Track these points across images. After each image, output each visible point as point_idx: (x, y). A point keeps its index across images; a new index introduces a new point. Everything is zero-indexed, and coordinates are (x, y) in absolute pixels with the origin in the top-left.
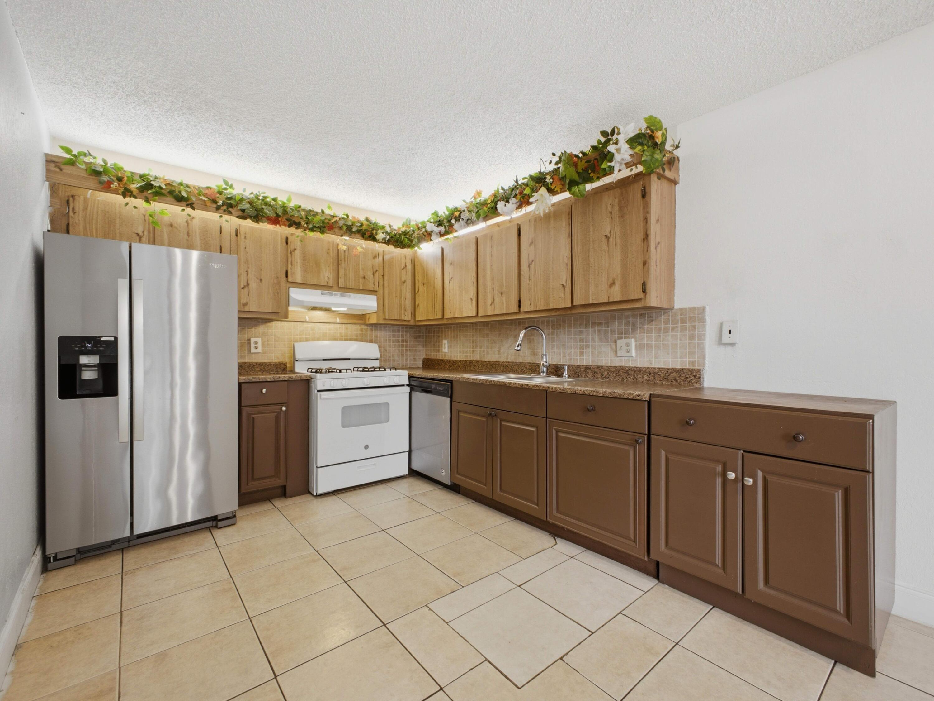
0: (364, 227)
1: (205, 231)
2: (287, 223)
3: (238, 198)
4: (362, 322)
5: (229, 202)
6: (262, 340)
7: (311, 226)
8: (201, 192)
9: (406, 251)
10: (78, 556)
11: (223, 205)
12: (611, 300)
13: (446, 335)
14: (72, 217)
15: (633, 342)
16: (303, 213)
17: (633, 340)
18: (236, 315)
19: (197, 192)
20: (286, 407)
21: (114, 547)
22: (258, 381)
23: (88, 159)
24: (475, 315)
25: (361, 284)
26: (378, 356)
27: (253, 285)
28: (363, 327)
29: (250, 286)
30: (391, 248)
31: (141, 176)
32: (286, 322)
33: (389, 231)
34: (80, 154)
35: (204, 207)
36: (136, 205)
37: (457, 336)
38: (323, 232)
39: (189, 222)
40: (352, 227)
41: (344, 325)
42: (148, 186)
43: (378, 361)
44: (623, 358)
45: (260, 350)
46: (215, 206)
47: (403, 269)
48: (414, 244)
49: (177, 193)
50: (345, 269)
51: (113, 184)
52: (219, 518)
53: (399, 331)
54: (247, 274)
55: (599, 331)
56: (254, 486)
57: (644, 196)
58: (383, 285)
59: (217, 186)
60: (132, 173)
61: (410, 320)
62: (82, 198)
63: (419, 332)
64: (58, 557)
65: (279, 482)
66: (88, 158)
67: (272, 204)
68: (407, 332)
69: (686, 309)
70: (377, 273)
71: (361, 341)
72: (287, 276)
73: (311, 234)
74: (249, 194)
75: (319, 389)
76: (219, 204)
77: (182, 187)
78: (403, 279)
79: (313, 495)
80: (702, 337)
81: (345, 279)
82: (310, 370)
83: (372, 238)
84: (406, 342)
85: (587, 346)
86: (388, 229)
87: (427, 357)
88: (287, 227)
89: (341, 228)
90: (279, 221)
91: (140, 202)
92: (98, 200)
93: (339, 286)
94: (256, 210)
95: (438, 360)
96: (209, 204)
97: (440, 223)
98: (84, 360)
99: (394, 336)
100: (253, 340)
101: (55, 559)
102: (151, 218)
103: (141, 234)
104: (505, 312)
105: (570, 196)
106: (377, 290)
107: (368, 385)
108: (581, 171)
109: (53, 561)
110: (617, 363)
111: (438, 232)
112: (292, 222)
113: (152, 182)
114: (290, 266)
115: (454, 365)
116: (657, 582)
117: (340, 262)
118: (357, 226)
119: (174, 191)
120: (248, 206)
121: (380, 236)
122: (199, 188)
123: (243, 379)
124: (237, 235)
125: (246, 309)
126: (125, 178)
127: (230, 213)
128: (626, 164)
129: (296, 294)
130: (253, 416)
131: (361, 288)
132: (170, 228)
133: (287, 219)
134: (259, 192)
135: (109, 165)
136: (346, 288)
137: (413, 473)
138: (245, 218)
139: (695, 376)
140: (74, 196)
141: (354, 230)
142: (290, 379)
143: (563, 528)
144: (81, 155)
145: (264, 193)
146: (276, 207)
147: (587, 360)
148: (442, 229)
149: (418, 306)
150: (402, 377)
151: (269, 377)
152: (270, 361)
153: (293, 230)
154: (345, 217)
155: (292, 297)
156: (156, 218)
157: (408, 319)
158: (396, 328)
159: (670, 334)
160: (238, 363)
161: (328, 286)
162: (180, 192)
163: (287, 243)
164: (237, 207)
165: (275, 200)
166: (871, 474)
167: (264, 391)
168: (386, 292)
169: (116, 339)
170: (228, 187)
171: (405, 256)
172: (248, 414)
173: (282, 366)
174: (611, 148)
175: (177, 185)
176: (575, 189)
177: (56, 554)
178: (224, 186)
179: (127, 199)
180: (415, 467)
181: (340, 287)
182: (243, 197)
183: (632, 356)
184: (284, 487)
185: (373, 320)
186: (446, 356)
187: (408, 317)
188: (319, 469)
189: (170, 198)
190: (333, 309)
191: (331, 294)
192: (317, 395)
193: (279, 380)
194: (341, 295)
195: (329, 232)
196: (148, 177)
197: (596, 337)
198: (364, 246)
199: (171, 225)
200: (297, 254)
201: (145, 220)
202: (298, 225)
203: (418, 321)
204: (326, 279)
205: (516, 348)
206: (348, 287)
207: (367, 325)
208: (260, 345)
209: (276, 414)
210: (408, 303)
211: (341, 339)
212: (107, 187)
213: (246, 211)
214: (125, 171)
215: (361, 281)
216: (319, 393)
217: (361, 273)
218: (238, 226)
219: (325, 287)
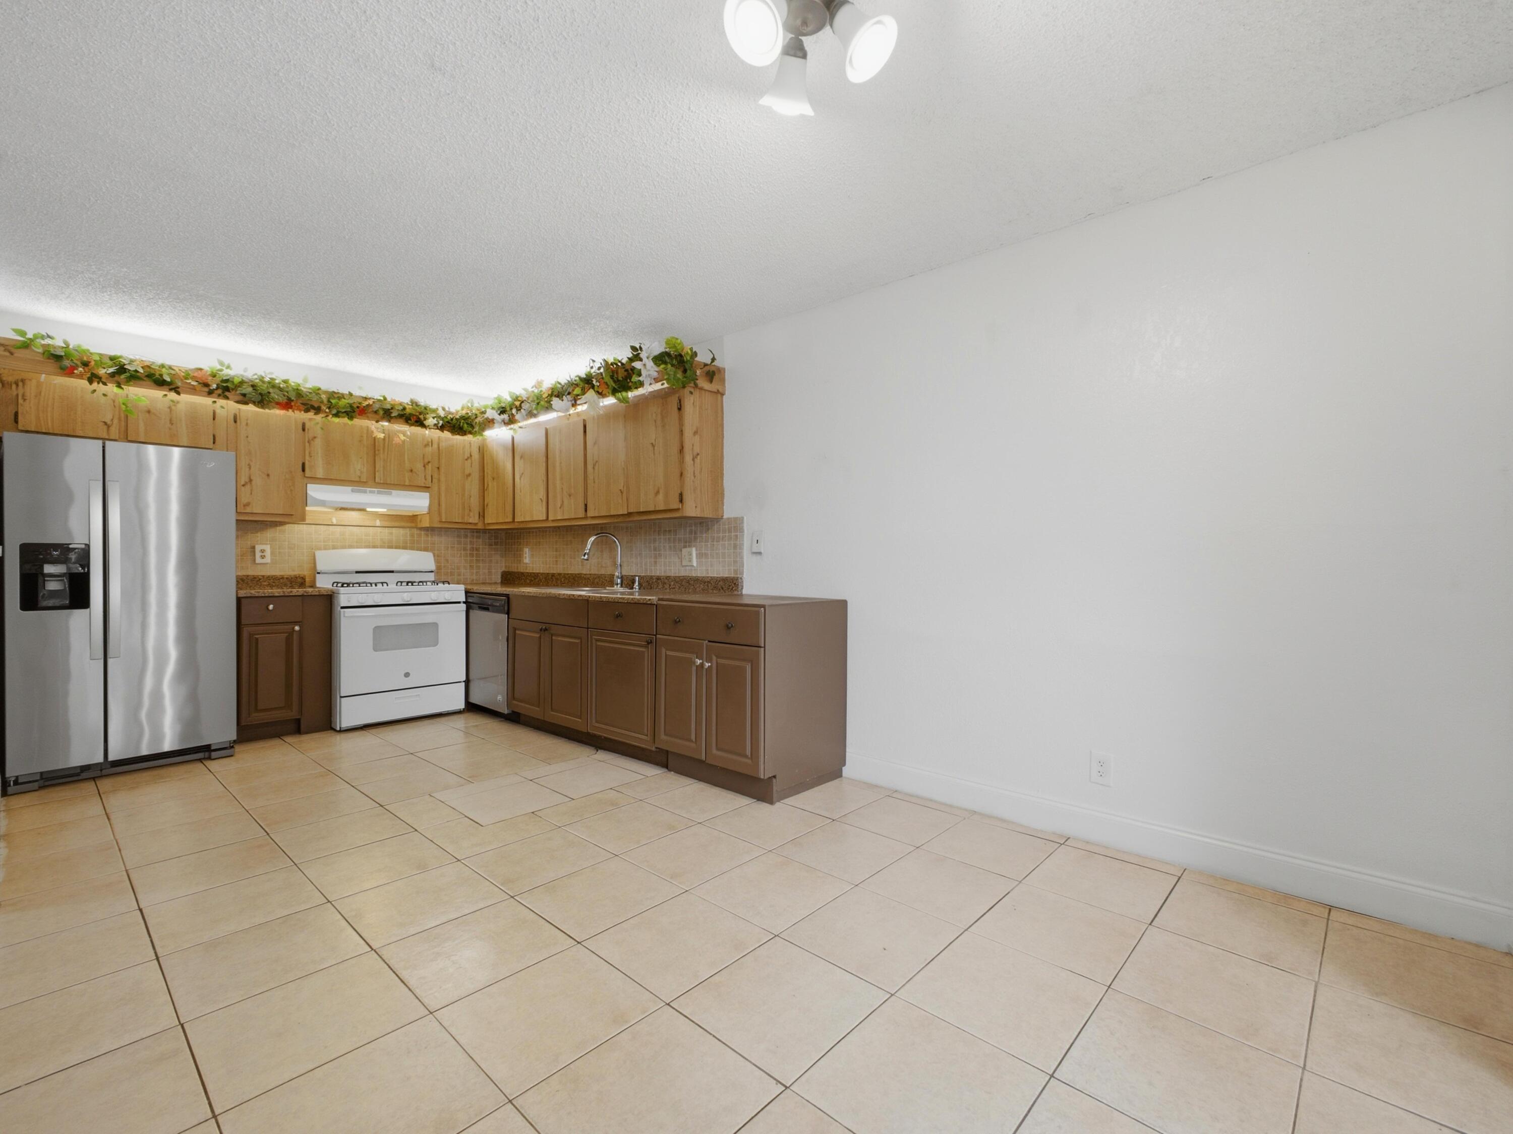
0: (408, 411)
1: (193, 417)
2: (303, 407)
3: (237, 380)
4: (413, 525)
5: (225, 385)
6: (271, 547)
7: (334, 411)
8: (189, 375)
9: (469, 438)
10: (41, 783)
11: (217, 388)
12: (657, 509)
13: (527, 542)
14: (22, 405)
15: (694, 551)
16: (324, 397)
17: (694, 549)
18: (233, 518)
19: (183, 374)
20: (300, 627)
21: (84, 775)
22: (263, 595)
23: (48, 341)
24: (545, 518)
25: (407, 478)
26: (433, 568)
27: (258, 481)
28: (415, 531)
29: (253, 483)
30: (447, 434)
31: (112, 358)
32: (305, 525)
33: (442, 416)
34: (36, 336)
35: (193, 390)
36: (105, 393)
37: (539, 542)
38: (351, 418)
39: (173, 408)
40: (391, 411)
41: (386, 528)
42: (122, 369)
43: (433, 573)
44: (687, 568)
45: (268, 559)
46: (206, 389)
47: (467, 460)
48: (476, 431)
49: (157, 376)
50: (384, 460)
51: (77, 369)
52: (212, 748)
53: (466, 536)
54: (250, 468)
55: (669, 539)
56: (257, 717)
57: (680, 409)
58: (439, 480)
59: (209, 367)
60: (100, 355)
61: (477, 523)
62: (34, 382)
63: (496, 538)
64: (20, 781)
65: (293, 714)
66: (46, 340)
67: (281, 386)
68: (478, 537)
69: (731, 518)
70: (430, 465)
71: (412, 548)
72: (303, 470)
73: (336, 420)
74: (251, 375)
75: (342, 605)
76: (211, 388)
77: (164, 370)
78: (467, 472)
79: (335, 730)
80: (741, 548)
81: (384, 473)
82: (335, 585)
83: (420, 423)
84: (477, 550)
85: (660, 555)
86: (442, 414)
87: (507, 570)
88: (303, 412)
89: (376, 412)
90: (292, 406)
91: (112, 388)
92: (55, 384)
93: (376, 481)
94: (261, 394)
95: (518, 573)
96: (199, 387)
97: (503, 411)
98: (49, 569)
99: (459, 543)
100: (258, 548)
101: (16, 782)
102: (124, 406)
103: (109, 422)
104: (573, 517)
105: (616, 401)
106: (430, 486)
107: (408, 601)
108: (621, 379)
109: (14, 785)
110: (683, 573)
111: (500, 421)
112: (309, 406)
113: (125, 367)
114: (307, 458)
115: (534, 579)
116: (667, 770)
117: (377, 452)
118: (398, 410)
119: (153, 374)
120: (250, 389)
121: (430, 421)
122: (186, 371)
123: (242, 593)
124: (235, 422)
125: (248, 510)
126: (93, 363)
127: (227, 398)
128: (654, 379)
129: (315, 491)
130: (257, 636)
131: (407, 483)
132: (147, 415)
133: (302, 404)
134: (264, 372)
135: (71, 347)
136: (387, 484)
137: (471, 708)
138: (246, 403)
139: (735, 584)
140: (25, 380)
141: (393, 415)
142: (305, 594)
143: (600, 737)
144: (37, 338)
145: (271, 373)
146: (287, 390)
147: (660, 570)
148: (505, 417)
149: (487, 505)
150: (457, 592)
151: (277, 592)
152: (282, 573)
153: (311, 415)
154: (382, 398)
155: (311, 496)
156: (129, 405)
157: (474, 522)
158: (462, 532)
159: (721, 542)
160: (237, 576)
161: (360, 481)
162: (161, 375)
163: (304, 430)
164: (236, 391)
165: (285, 381)
166: (762, 649)
167: (271, 607)
168: (443, 488)
169: (88, 546)
170: (224, 368)
171: (470, 443)
172: (250, 634)
173: (299, 580)
174: (637, 365)
175: (157, 368)
176: (619, 395)
177: (17, 777)
178: (219, 367)
179: (95, 385)
180: (474, 699)
181: (378, 483)
182: (244, 379)
183: (693, 566)
184: (298, 722)
185: (426, 523)
186: (528, 568)
187: (474, 519)
188: (342, 699)
189: (149, 382)
190: (368, 509)
191: (365, 492)
192: (340, 612)
193: (291, 594)
194: (379, 493)
195: (358, 417)
196: (121, 360)
197: (667, 545)
198: (409, 433)
199: (149, 412)
200: (318, 443)
201: (115, 406)
202: (318, 410)
203: (488, 524)
204: (358, 473)
205: (583, 557)
206: (388, 482)
207: (421, 529)
208: (268, 554)
209: (286, 635)
210: (475, 502)
211: (382, 547)
212: (69, 372)
213: (247, 396)
214: (91, 353)
215: (407, 475)
216: (342, 610)
217: (407, 465)
218: (238, 411)
219: (358, 483)
